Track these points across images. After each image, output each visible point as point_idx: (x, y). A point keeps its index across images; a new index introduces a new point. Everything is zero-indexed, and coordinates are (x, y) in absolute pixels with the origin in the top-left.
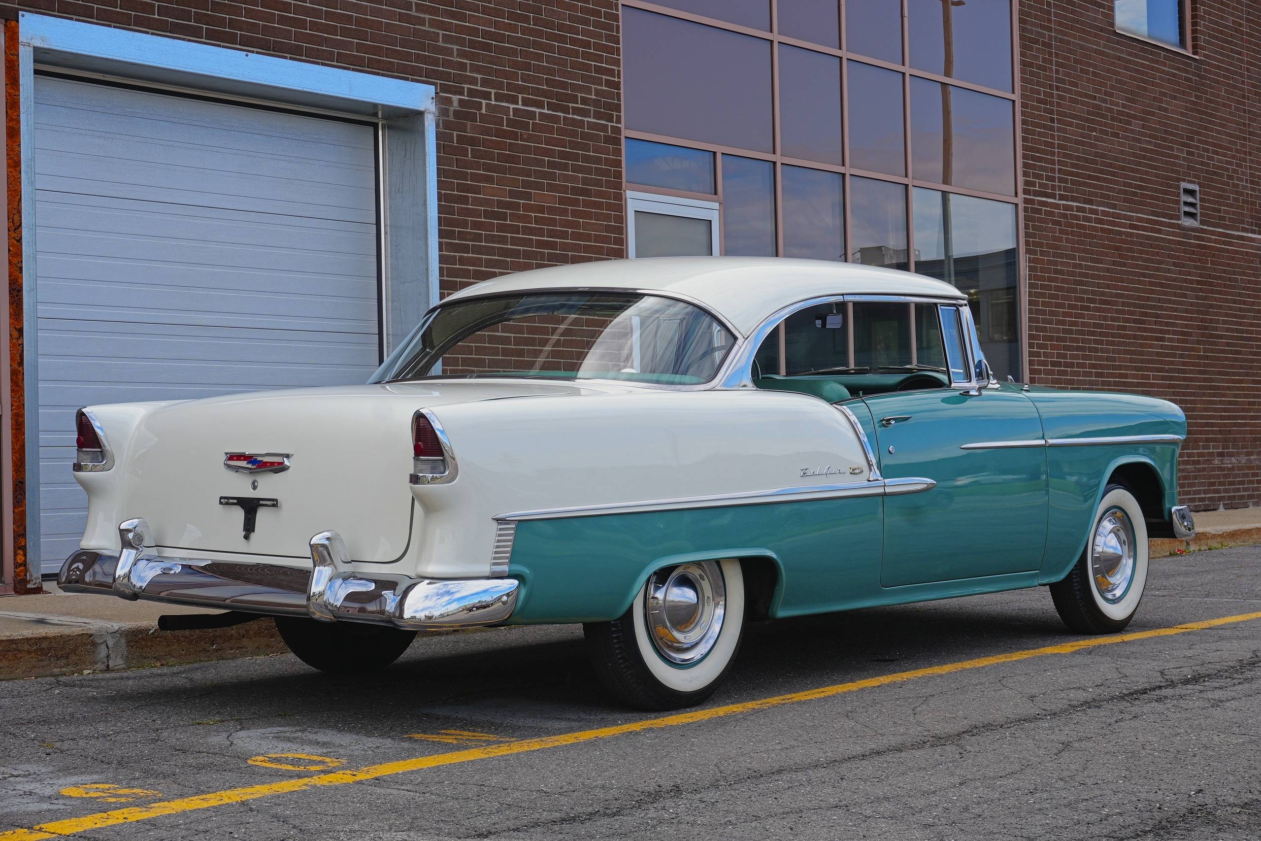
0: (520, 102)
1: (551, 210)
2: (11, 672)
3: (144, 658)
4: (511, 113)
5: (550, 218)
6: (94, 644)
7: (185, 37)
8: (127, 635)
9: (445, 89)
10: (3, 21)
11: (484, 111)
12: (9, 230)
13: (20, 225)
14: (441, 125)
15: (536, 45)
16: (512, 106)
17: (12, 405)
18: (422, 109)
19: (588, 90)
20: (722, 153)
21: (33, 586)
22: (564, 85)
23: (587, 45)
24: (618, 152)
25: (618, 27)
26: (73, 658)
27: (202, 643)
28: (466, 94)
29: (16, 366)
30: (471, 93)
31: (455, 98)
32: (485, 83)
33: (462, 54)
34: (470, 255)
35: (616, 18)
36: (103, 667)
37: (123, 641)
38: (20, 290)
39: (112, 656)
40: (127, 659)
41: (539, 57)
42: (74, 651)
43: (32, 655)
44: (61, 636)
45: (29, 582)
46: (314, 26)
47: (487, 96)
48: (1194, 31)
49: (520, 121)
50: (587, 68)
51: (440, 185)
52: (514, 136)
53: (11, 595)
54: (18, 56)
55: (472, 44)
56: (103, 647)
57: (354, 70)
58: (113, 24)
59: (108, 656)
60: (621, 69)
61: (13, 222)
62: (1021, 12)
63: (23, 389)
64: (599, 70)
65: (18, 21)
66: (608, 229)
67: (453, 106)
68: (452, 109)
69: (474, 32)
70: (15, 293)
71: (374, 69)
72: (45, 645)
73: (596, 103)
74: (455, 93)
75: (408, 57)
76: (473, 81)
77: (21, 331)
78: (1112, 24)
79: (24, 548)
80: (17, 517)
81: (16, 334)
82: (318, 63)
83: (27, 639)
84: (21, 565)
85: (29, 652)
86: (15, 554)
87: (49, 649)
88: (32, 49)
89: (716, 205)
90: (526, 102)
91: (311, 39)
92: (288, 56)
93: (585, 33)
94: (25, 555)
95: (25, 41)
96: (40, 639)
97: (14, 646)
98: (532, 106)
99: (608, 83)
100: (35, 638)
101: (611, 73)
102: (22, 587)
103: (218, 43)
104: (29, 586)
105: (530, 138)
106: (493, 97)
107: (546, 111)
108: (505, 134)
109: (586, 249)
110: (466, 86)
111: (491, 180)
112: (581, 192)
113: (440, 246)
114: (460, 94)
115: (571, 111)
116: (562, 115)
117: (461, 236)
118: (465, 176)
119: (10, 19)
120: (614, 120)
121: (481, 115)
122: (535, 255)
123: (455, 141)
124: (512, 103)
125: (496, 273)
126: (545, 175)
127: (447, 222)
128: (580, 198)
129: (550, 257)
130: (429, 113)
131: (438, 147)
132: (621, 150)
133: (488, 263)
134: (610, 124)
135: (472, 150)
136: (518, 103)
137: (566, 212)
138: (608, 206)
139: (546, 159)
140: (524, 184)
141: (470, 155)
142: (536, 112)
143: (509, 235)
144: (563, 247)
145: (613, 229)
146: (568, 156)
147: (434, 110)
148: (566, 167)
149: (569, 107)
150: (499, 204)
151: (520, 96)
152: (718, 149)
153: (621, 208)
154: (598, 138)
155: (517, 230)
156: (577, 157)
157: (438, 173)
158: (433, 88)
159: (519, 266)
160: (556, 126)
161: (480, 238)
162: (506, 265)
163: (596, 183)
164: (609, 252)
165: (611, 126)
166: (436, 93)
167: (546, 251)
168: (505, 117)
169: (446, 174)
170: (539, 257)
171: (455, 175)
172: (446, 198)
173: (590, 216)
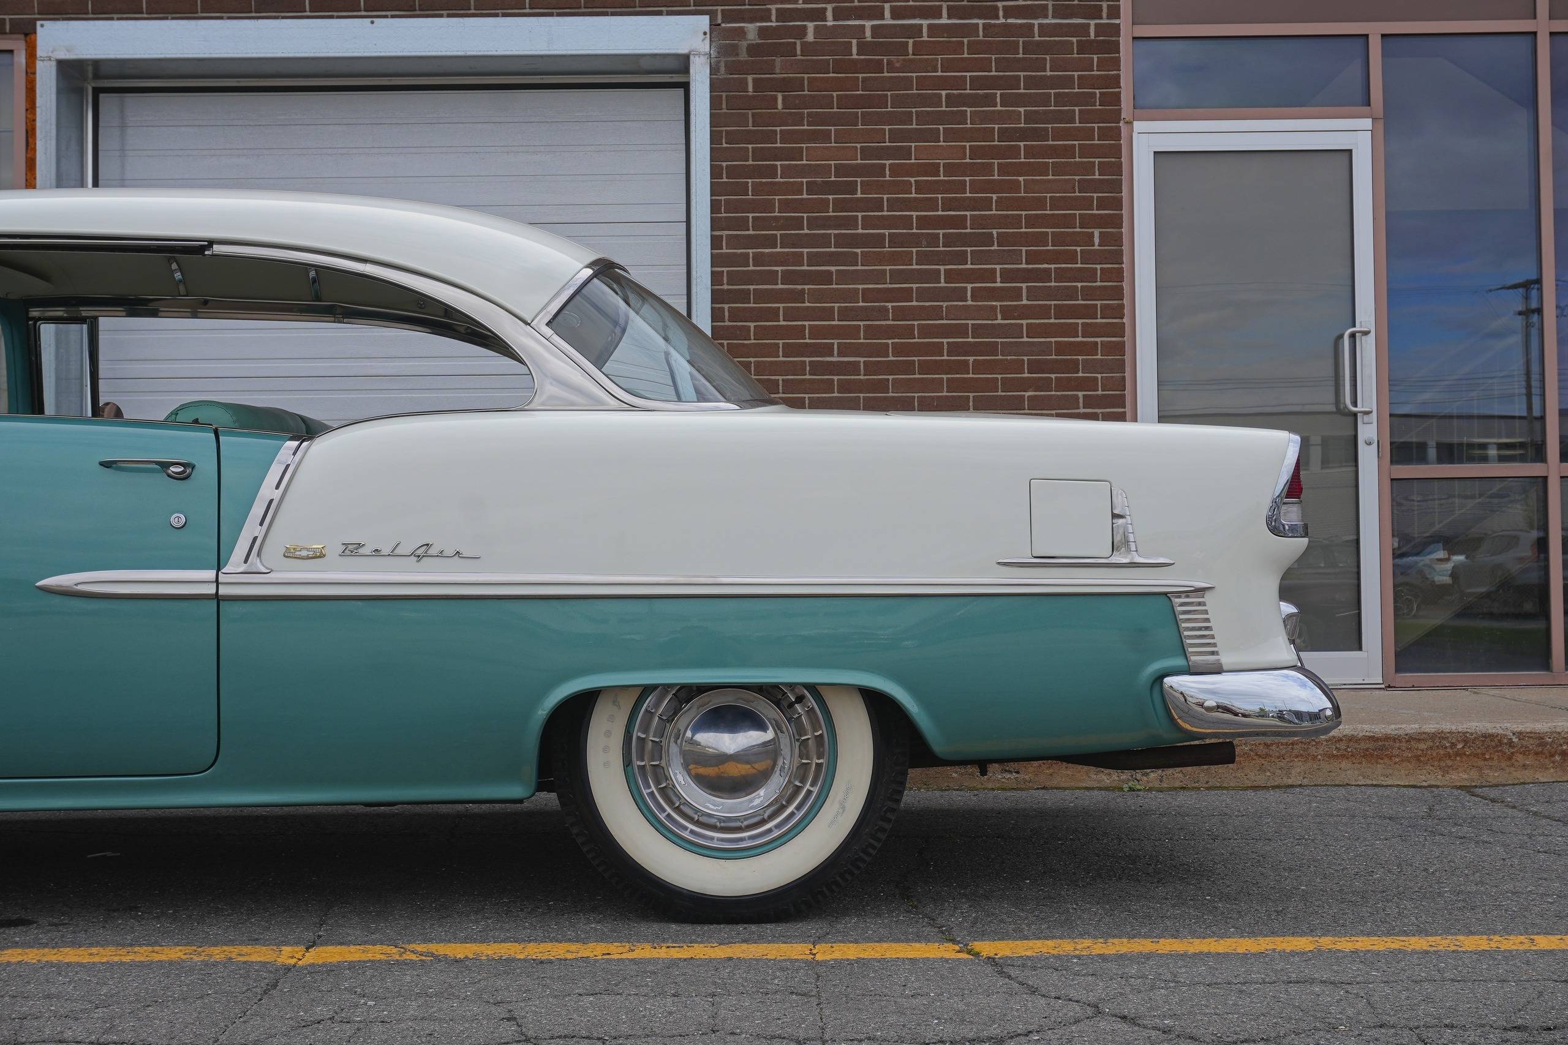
0: (887, 14)
1: (950, 169)
4: (868, 33)
5: (949, 181)
7: (277, 14)
9: (728, 17)
10: (22, 36)
11: (810, 37)
14: (723, 69)
16: (868, 24)
18: (685, 51)
20: (1383, 36)
24: (1116, 64)
28: (773, 18)
30: (785, 15)
31: (752, 28)
34: (778, 250)
47: (820, 15)
49: (888, 43)
51: (716, 154)
52: (878, 67)
54: (35, 74)
57: (559, 15)
58: (170, 16)
65: (36, 34)
66: (1085, 186)
67: (746, 39)
68: (744, 44)
71: (596, 7)
74: (752, 20)
82: (496, 15)
88: (54, 64)
89: (1367, 123)
90: (895, 14)
92: (445, 13)
95: (45, 55)
98: (914, 17)
103: (330, 14)
105: (909, 66)
106: (829, 14)
107: (944, 21)
108: (854, 66)
109: (1031, 222)
110: (773, 8)
111: (825, 136)
112: (1023, 135)
113: (715, 242)
114: (762, 20)
115: (1001, 13)
116: (981, 22)
117: (759, 223)
118: (770, 137)
119: (28, 32)
120: (1104, 15)
121: (802, 44)
122: (915, 240)
123: (750, 88)
124: (870, 17)
125: (830, 273)
126: (940, 118)
127: (731, 207)
128: (1022, 144)
129: (949, 240)
130: (699, 54)
131: (715, 103)
132: (1118, 60)
133: (814, 259)
134: (1092, 22)
135: (784, 98)
136: (882, 17)
137: (987, 169)
138: (1085, 151)
139: (944, 93)
140: (895, 136)
141: (780, 106)
142: (921, 25)
143: (860, 214)
144: (977, 222)
145: (1095, 186)
146: (994, 83)
147: (707, 49)
148: (990, 100)
149: (996, 8)
150: (840, 170)
151: (887, 6)
152: (1375, 30)
153: (1116, 151)
154: (1066, 47)
155: (878, 205)
156: (1014, 83)
157: (715, 138)
158: (706, 19)
159: (881, 259)
160: (965, 40)
161: (798, 223)
162: (852, 260)
163: (1059, 117)
164: (1086, 222)
165: (1096, 25)
166: (713, 25)
167: (941, 232)
168: (854, 42)
169: (731, 138)
170: (924, 243)
171: (749, 137)
172: (732, 172)
173: (1043, 170)
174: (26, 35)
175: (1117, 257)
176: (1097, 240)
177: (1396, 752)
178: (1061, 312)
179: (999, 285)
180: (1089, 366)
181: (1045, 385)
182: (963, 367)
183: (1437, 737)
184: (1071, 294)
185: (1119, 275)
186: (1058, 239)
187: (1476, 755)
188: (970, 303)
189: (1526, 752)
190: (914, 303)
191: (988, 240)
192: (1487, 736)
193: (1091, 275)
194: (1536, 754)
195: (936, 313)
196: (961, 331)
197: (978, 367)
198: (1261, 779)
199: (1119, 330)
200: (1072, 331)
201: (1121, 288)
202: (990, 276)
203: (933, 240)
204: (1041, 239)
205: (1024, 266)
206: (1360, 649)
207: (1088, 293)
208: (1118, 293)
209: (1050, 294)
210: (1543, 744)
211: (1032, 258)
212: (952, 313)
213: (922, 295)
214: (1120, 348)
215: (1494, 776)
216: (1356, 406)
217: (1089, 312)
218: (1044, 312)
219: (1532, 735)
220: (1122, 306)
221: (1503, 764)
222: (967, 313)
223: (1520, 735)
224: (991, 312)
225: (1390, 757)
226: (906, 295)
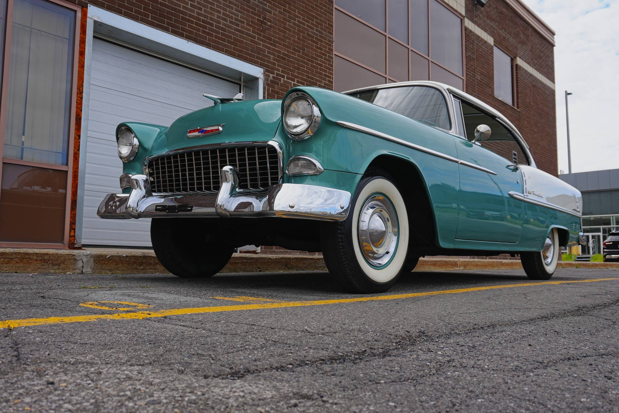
0: (296, 81)
2: (25, 270)
3: (103, 269)
4: (292, 85)
6: (75, 260)
7: (162, 30)
8: (94, 257)
9: (267, 71)
10: (81, 7)
12: (77, 94)
13: (82, 92)
14: (265, 84)
15: (303, 62)
16: (293, 82)
17: (73, 167)
18: (258, 76)
19: (321, 82)
21: (77, 246)
22: (312, 78)
23: (321, 65)
25: (333, 61)
26: (62, 266)
27: (135, 265)
29: (76, 150)
30: (277, 74)
31: (271, 75)
32: (282, 71)
33: (274, 59)
35: (332, 58)
36: (80, 272)
37: (92, 260)
38: (80, 119)
39: (85, 266)
40: (93, 269)
41: (303, 66)
42: (63, 262)
43: (39, 262)
44: (56, 254)
45: (75, 244)
46: (216, 37)
47: (283, 77)
48: (517, 102)
50: (321, 74)
53: (67, 249)
54: (86, 22)
55: (278, 56)
56: (81, 261)
57: (232, 57)
59: (83, 267)
60: (333, 77)
61: (80, 91)
62: (466, 84)
63: (78, 161)
64: (325, 75)
65: (87, 8)
67: (270, 78)
69: (279, 52)
70: (78, 120)
71: (240, 58)
72: (46, 257)
74: (271, 73)
75: (253, 56)
76: (278, 70)
77: (79, 136)
78: (493, 94)
79: (74, 229)
80: (72, 216)
81: (77, 137)
83: (36, 254)
84: (72, 236)
85: (36, 260)
86: (70, 232)
87: (49, 260)
88: (93, 21)
90: (298, 82)
91: (215, 42)
92: (205, 46)
93: (321, 61)
94: (75, 232)
95: (90, 16)
96: (43, 254)
97: (28, 256)
99: (329, 81)
100: (41, 254)
101: (330, 77)
102: (72, 246)
103: (176, 35)
104: (76, 246)
106: (286, 77)
110: (275, 72)
114: (273, 74)
119: (84, 7)
121: (281, 83)
130: (261, 79)
147: (263, 78)
158: (262, 70)
166: (264, 72)
174: (82, 7)
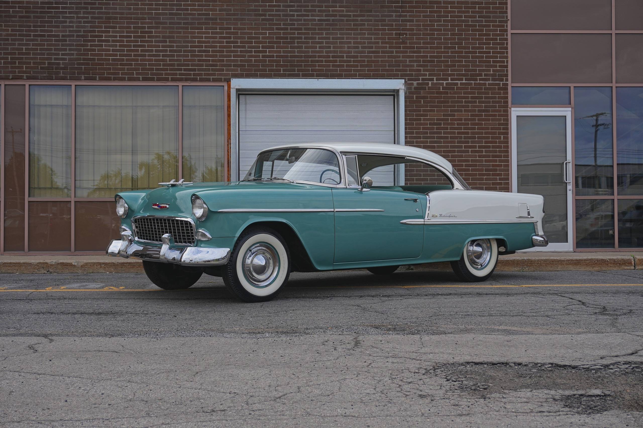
0: (450, 80)
1: (465, 120)
4: (445, 84)
5: (465, 123)
7: (293, 77)
9: (409, 80)
10: (226, 82)
11: (430, 85)
14: (408, 93)
15: (459, 57)
16: (445, 82)
18: (398, 88)
19: (489, 71)
20: (574, 87)
22: (474, 70)
23: (488, 53)
24: (507, 93)
25: (507, 43)
28: (421, 80)
30: (423, 79)
31: (415, 83)
32: (430, 75)
33: (419, 66)
34: (422, 140)
35: (506, 39)
41: (461, 61)
46: (348, 66)
47: (432, 80)
49: (450, 87)
50: (488, 62)
51: (406, 115)
52: (447, 93)
54: (231, 92)
55: (424, 61)
57: (366, 79)
60: (509, 59)
64: (495, 62)
66: (500, 124)
68: (413, 87)
69: (425, 57)
71: (375, 77)
73: (495, 75)
74: (415, 81)
75: (392, 70)
82: (350, 79)
88: (235, 89)
89: (570, 109)
90: (452, 80)
91: (346, 71)
92: (336, 78)
93: (487, 48)
95: (233, 87)
98: (456, 81)
99: (501, 66)
101: (502, 62)
103: (306, 77)
105: (455, 93)
106: (435, 79)
107: (464, 82)
108: (441, 93)
109: (486, 133)
110: (421, 78)
111: (434, 111)
112: (484, 111)
113: (406, 138)
114: (418, 81)
115: (478, 80)
116: (473, 82)
117: (417, 133)
118: (420, 111)
119: (228, 81)
120: (504, 81)
121: (429, 87)
122: (456, 138)
123: (415, 98)
124: (445, 81)
125: (435, 146)
126: (463, 106)
127: (410, 129)
128: (483, 113)
129: (465, 138)
130: (402, 89)
131: (406, 102)
132: (508, 92)
133: (431, 142)
134: (501, 82)
135: (423, 101)
136: (448, 81)
137: (474, 120)
138: (500, 115)
139: (464, 100)
140: (451, 111)
141: (422, 103)
142: (458, 83)
143: (442, 131)
144: (472, 133)
145: (502, 124)
146: (476, 98)
147: (404, 88)
148: (475, 102)
149: (477, 79)
150: (438, 120)
151: (450, 78)
152: (572, 85)
153: (507, 115)
154: (495, 89)
155: (447, 129)
156: (481, 98)
157: (406, 111)
158: (404, 80)
159: (448, 142)
160: (469, 87)
161: (427, 133)
162: (440, 142)
163: (492, 107)
164: (500, 133)
165: (502, 83)
166: (405, 82)
167: (463, 136)
168: (441, 87)
169: (410, 111)
170: (459, 138)
171: (415, 111)
172: (410, 120)
173: (489, 120)
174: (228, 82)
175: (507, 142)
176: (502, 138)
177: (582, 263)
178: (493, 156)
179: (477, 149)
180: (500, 170)
181: (489, 175)
182: (468, 170)
183: (591, 260)
184: (496, 152)
185: (507, 147)
186: (492, 138)
187: (600, 264)
188: (470, 154)
189: (611, 263)
190: (456, 154)
191: (475, 138)
192: (602, 260)
193: (500, 147)
194: (613, 264)
195: (462, 156)
196: (468, 161)
197: (472, 170)
198: (551, 269)
199: (508, 161)
200: (496, 161)
201: (508, 150)
202: (475, 147)
203: (461, 138)
204: (488, 138)
205: (484, 144)
206: (567, 242)
207: (500, 152)
208: (507, 152)
209: (490, 152)
210: (615, 261)
211: (486, 142)
212: (466, 156)
213: (458, 152)
214: (508, 166)
215: (604, 269)
216: (566, 181)
217: (500, 156)
218: (489, 156)
219: (612, 259)
220: (508, 155)
221: (606, 266)
222: (470, 156)
223: (610, 259)
224: (475, 156)
225: (580, 264)
226: (454, 151)
